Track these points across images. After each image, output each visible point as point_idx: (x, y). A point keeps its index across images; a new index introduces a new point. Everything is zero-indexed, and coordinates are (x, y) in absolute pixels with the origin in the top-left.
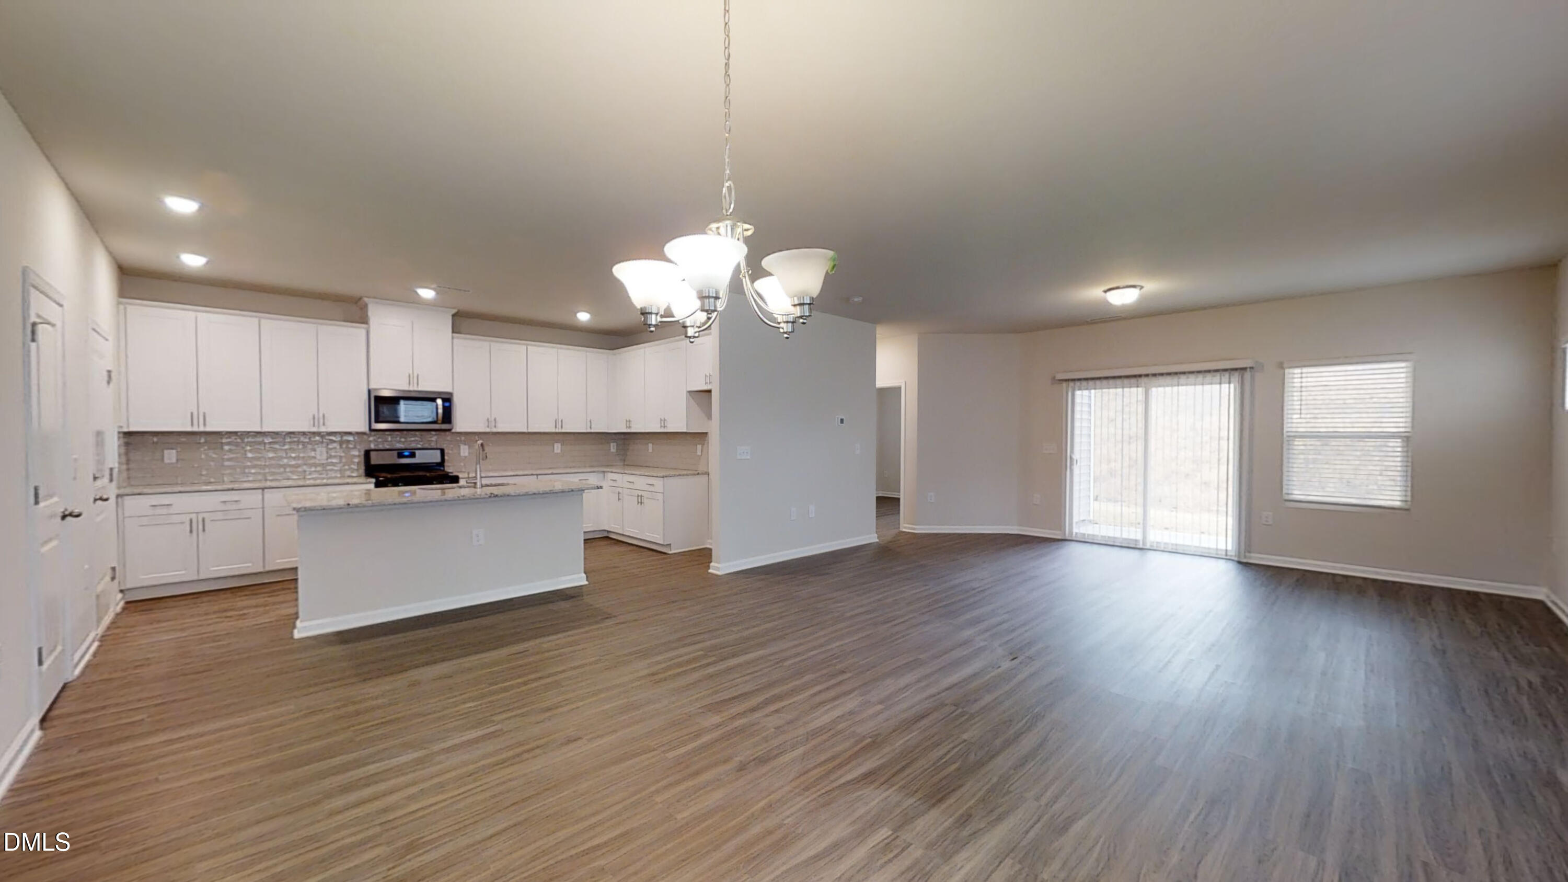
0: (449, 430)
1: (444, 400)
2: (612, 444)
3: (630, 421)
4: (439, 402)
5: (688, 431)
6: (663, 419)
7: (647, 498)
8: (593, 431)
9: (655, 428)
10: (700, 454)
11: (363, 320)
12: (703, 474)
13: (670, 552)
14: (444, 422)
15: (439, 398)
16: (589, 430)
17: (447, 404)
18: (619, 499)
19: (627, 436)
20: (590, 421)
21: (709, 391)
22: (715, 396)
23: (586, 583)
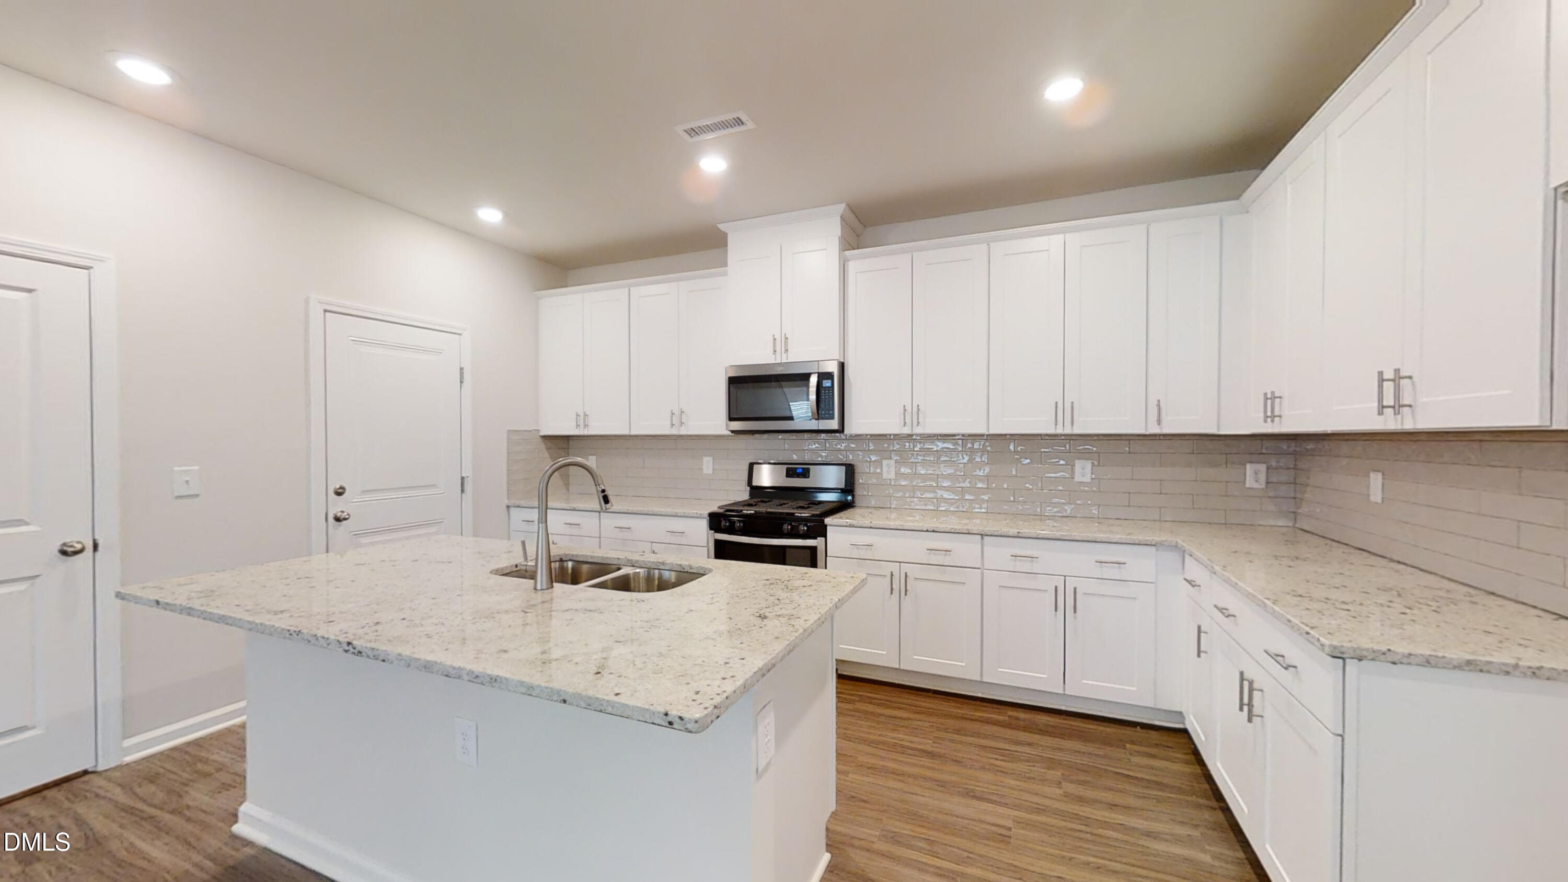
2: (1245, 469)
9: (1362, 414)
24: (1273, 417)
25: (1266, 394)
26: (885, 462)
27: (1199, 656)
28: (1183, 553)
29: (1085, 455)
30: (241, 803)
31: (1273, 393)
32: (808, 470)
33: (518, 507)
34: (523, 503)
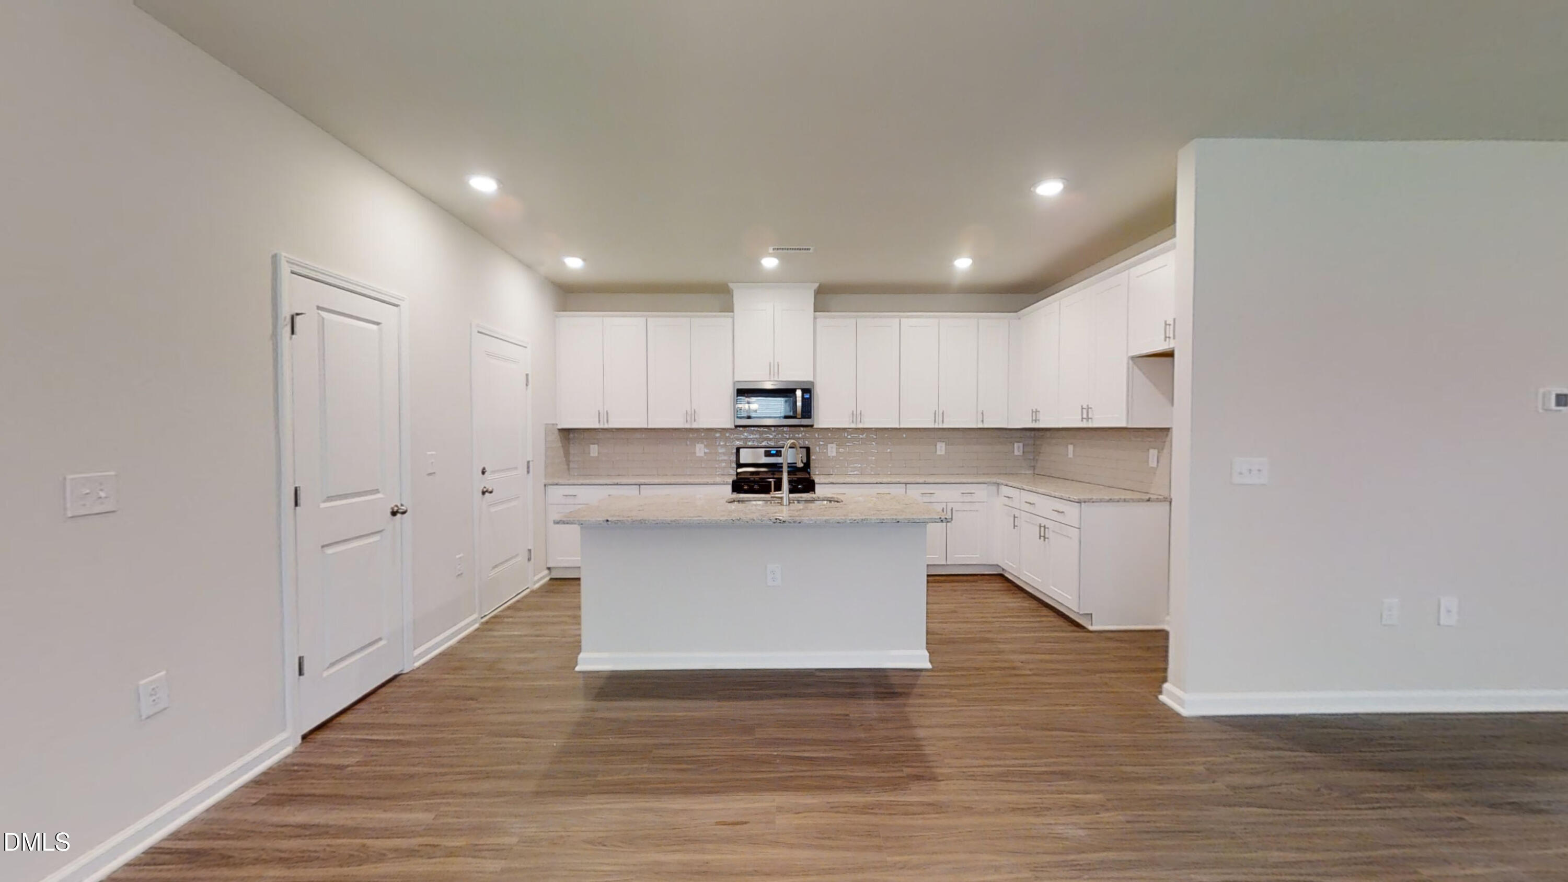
0: (812, 426)
1: (805, 391)
2: (1016, 445)
3: (1037, 411)
4: (799, 393)
5: (1130, 426)
6: (1085, 406)
7: (1053, 531)
8: (986, 426)
9: (1073, 421)
10: (1155, 465)
11: (728, 308)
12: (1158, 500)
13: (1091, 628)
14: (803, 417)
15: (799, 389)
16: (980, 426)
17: (807, 396)
18: (1014, 526)
19: (1037, 433)
20: (982, 413)
21: (1170, 354)
22: (1182, 363)
23: (928, 666)
24: (1036, 421)
25: (1032, 410)
26: (829, 446)
27: (1014, 528)
28: (998, 484)
29: (941, 439)
30: (578, 654)
31: (1036, 410)
32: (780, 451)
33: (557, 484)
34: (561, 481)
